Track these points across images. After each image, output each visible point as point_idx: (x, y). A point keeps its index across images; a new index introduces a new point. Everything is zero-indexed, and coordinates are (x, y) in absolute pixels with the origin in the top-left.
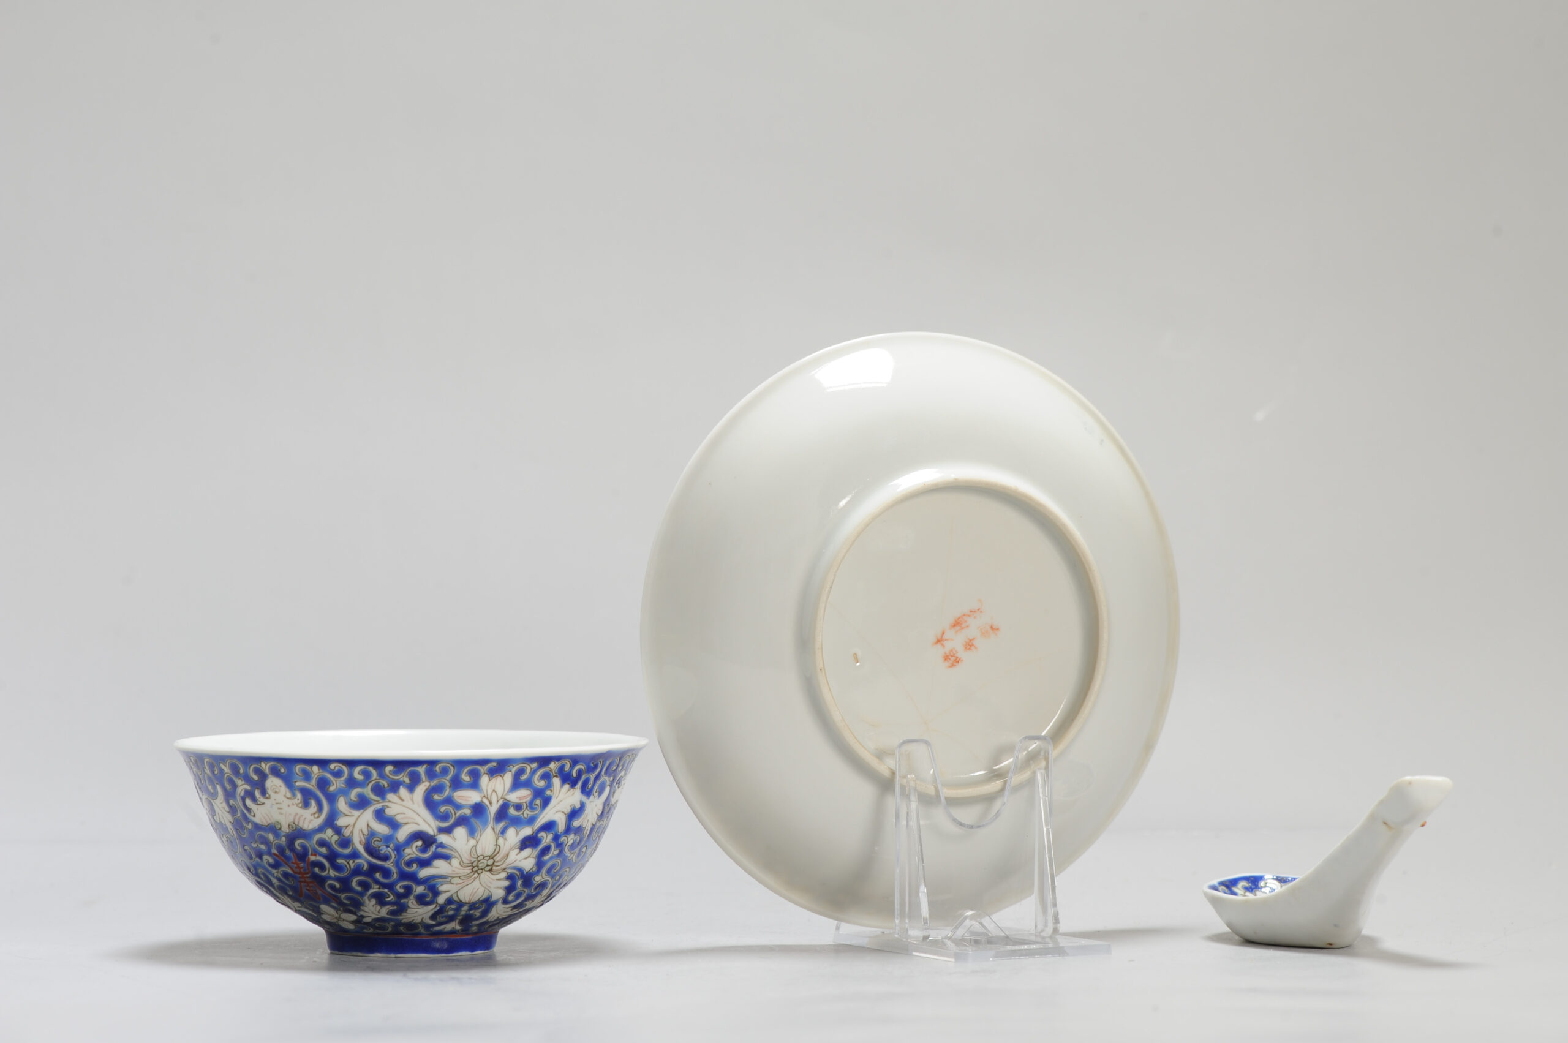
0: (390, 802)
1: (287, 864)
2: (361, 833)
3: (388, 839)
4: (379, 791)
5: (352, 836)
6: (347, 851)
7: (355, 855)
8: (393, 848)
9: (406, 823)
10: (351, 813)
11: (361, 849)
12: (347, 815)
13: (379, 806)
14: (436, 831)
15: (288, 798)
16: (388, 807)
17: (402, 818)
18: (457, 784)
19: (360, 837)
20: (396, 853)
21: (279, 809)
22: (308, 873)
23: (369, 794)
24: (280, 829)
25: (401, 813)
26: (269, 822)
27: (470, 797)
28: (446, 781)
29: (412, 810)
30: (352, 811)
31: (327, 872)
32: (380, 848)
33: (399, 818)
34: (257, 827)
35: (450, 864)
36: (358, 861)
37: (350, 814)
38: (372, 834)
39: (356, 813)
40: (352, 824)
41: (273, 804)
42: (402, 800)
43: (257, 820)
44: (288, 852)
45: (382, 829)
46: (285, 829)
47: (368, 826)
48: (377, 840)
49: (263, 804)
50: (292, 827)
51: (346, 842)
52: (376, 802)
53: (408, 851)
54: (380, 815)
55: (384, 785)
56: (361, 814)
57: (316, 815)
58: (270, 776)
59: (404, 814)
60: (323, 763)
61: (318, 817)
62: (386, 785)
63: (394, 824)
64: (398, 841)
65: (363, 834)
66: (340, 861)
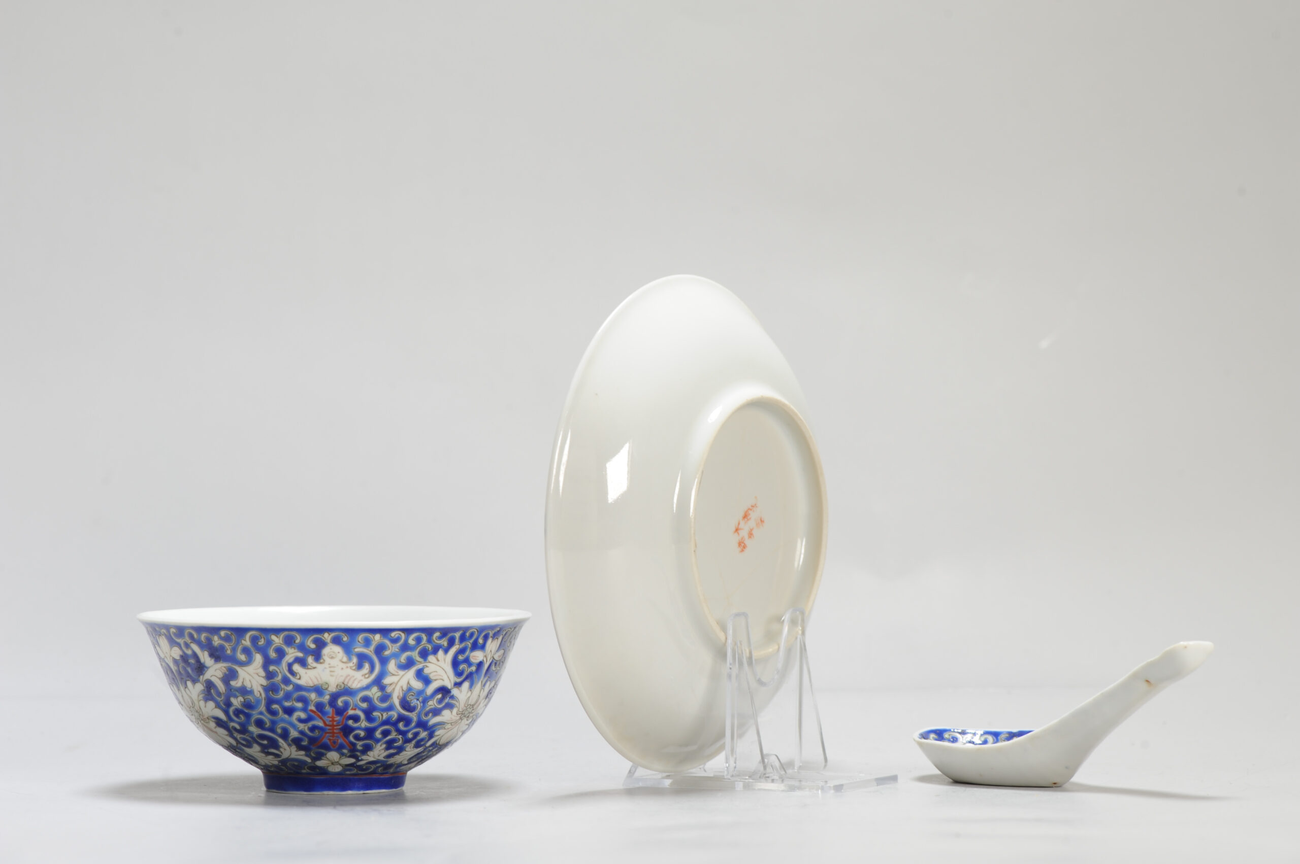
0: (429, 662)
1: (321, 718)
2: (401, 690)
3: (420, 693)
4: (424, 654)
5: (393, 692)
6: (384, 705)
7: (391, 708)
8: (421, 701)
9: (436, 680)
10: (398, 672)
11: (396, 702)
12: (393, 675)
13: (420, 666)
14: (453, 685)
15: (343, 662)
16: (427, 667)
17: (435, 676)
18: (475, 646)
19: (399, 693)
20: (422, 705)
21: (331, 671)
22: (339, 725)
23: (415, 657)
24: (327, 689)
25: (435, 672)
26: (316, 683)
27: (478, 657)
28: (469, 644)
29: (443, 669)
30: (398, 671)
31: (359, 723)
32: (412, 701)
33: (432, 676)
34: (298, 688)
35: (451, 712)
36: (391, 713)
37: (396, 674)
38: (410, 689)
39: (401, 673)
40: (396, 682)
41: (325, 668)
42: (438, 660)
43: (302, 682)
44: (328, 708)
45: (418, 685)
46: (333, 689)
47: (408, 683)
48: (412, 695)
49: (314, 668)
50: (340, 687)
51: (386, 698)
52: (419, 663)
53: (431, 703)
54: (420, 675)
55: (429, 648)
56: (406, 673)
57: (367, 676)
58: (331, 644)
59: (437, 672)
60: (385, 632)
61: (367, 678)
62: (430, 649)
63: (427, 681)
64: (427, 695)
65: (403, 690)
66: (375, 714)
